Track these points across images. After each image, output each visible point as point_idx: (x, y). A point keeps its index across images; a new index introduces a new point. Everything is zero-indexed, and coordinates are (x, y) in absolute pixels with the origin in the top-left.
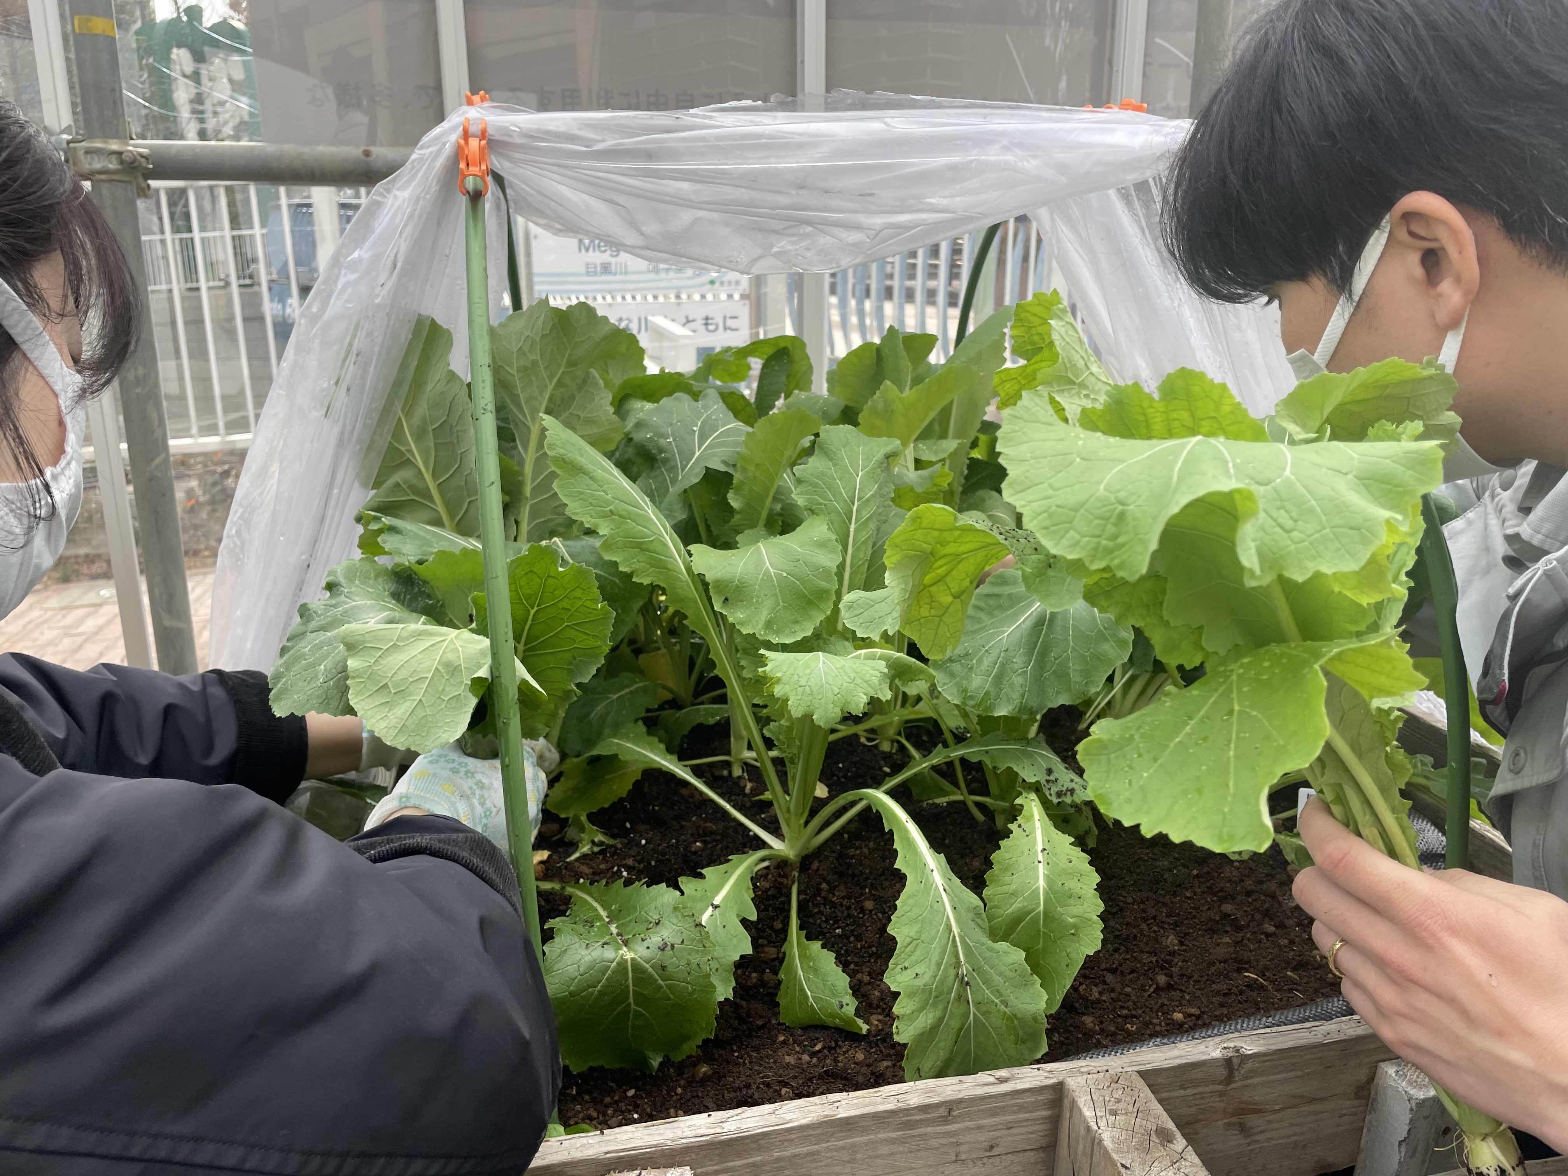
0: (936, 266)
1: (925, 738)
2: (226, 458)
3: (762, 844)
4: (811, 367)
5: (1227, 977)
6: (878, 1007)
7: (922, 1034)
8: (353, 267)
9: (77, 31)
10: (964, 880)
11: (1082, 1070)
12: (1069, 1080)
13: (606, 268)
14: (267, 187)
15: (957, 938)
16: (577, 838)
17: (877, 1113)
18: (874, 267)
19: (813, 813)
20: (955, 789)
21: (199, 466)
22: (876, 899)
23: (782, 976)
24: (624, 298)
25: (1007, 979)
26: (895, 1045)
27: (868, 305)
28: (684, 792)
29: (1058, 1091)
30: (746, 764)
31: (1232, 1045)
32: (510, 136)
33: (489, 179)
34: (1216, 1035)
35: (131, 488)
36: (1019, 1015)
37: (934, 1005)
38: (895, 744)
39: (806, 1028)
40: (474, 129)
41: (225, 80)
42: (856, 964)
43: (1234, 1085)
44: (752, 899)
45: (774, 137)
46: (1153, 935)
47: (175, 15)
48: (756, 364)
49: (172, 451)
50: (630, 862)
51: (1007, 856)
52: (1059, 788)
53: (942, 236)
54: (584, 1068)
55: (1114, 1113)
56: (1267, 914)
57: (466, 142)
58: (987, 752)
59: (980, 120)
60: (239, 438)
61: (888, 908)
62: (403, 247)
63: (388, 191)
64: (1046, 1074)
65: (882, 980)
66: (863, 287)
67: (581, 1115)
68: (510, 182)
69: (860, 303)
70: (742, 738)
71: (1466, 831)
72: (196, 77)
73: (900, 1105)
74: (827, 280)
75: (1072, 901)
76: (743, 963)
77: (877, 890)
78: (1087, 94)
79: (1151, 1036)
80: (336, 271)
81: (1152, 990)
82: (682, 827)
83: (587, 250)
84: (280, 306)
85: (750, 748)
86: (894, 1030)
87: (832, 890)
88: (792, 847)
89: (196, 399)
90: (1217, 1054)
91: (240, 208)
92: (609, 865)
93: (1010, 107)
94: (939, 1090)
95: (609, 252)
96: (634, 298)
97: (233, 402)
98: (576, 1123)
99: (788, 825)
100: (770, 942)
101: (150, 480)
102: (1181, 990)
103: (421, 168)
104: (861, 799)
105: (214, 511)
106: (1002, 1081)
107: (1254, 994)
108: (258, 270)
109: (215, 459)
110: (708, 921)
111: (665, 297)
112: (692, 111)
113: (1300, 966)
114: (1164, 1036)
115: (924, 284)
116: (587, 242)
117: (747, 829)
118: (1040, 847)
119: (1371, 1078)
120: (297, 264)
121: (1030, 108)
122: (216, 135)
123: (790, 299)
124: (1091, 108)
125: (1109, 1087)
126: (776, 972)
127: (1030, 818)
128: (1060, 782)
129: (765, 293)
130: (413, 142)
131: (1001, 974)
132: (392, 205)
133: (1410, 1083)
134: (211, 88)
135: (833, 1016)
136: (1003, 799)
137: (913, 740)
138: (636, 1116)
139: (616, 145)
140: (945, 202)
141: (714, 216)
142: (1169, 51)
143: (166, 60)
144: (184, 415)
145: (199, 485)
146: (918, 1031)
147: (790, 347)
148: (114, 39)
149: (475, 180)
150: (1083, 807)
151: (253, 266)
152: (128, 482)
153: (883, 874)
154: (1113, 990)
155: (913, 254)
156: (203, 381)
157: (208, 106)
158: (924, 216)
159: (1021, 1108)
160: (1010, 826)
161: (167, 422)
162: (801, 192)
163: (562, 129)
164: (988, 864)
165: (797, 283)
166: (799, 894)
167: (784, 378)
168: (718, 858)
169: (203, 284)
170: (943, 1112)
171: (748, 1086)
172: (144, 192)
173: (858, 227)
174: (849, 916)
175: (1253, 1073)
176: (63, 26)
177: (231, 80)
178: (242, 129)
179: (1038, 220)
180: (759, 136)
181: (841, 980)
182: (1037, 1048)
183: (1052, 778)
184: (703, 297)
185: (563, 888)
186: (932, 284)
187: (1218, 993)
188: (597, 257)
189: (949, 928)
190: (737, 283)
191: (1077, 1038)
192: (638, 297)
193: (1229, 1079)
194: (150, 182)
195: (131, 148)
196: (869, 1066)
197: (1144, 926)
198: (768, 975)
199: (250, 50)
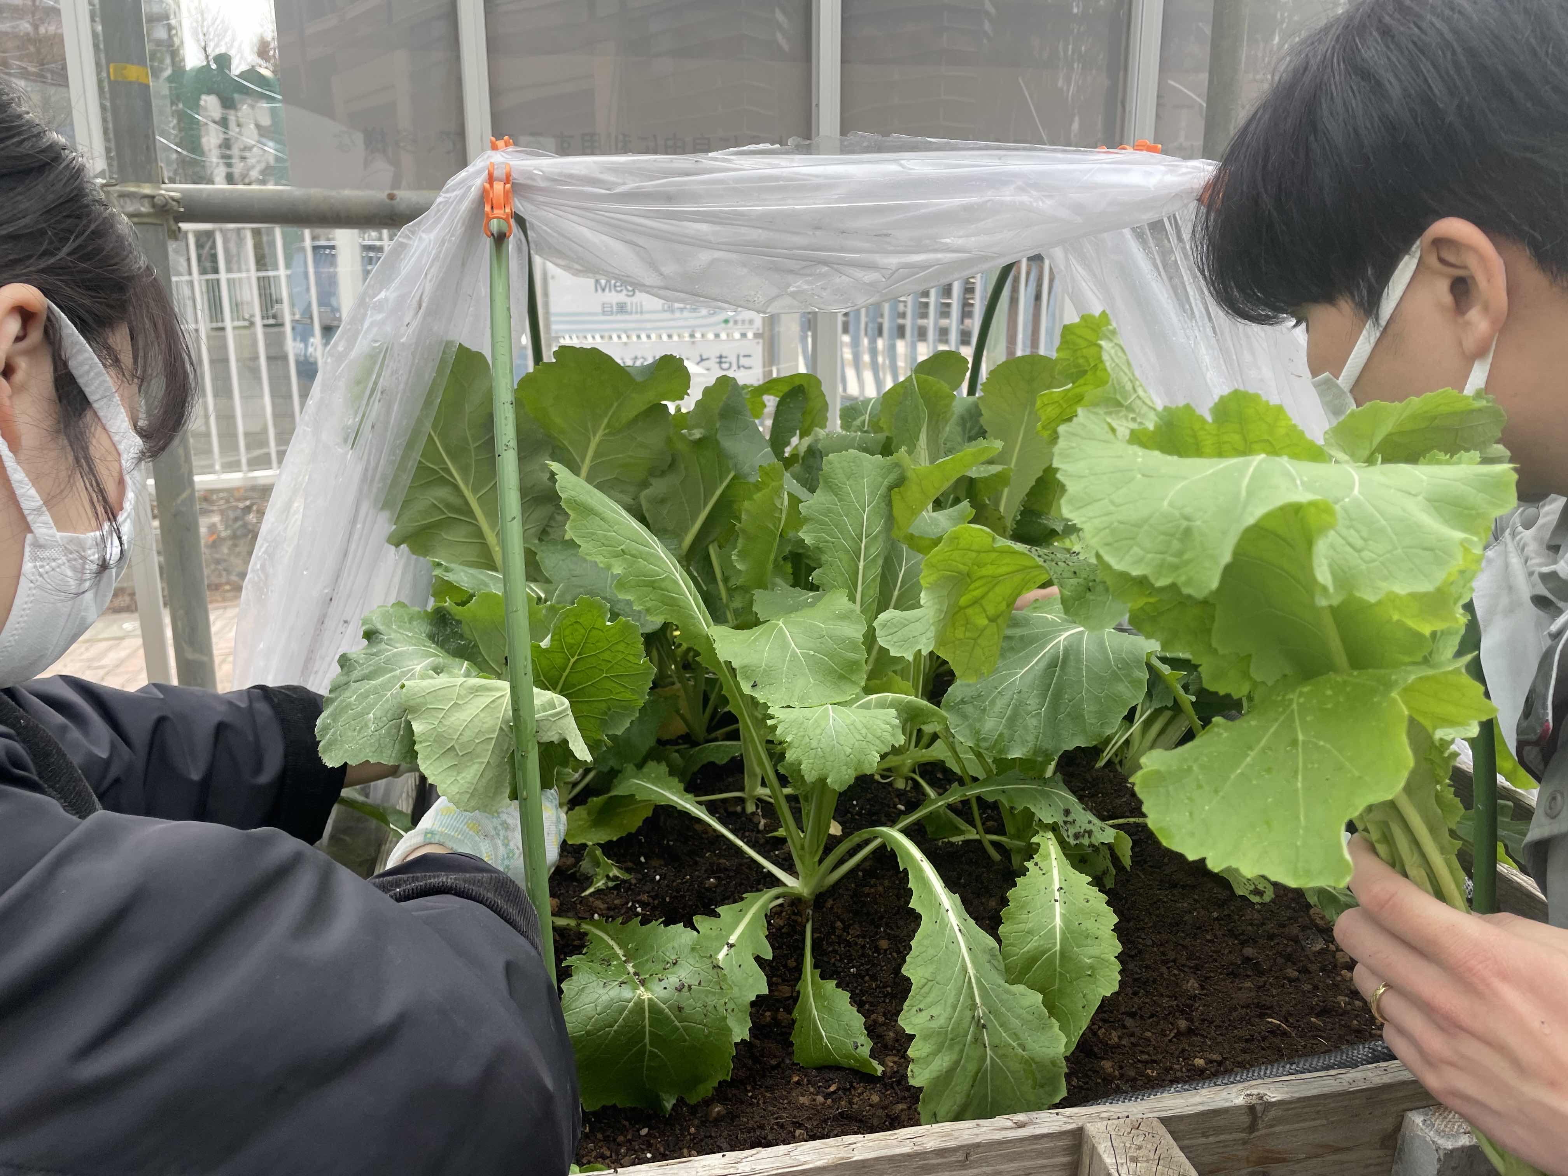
0: (948, 305)
1: (940, 775)
2: (250, 494)
3: (775, 882)
4: (826, 404)
5: (1249, 1023)
6: (894, 1048)
7: (938, 1077)
8: (379, 307)
9: (112, 78)
10: (979, 921)
11: (1103, 1115)
12: (1089, 1125)
13: (622, 308)
14: (291, 230)
15: (973, 980)
16: (591, 873)
17: (893, 1156)
18: (886, 307)
19: (828, 850)
20: (970, 828)
21: (222, 502)
22: (889, 938)
23: (796, 1014)
24: (639, 337)
25: (1025, 1022)
26: (910, 1088)
27: (880, 343)
28: (697, 827)
29: (1077, 1138)
30: (760, 800)
31: (1255, 1092)
32: (533, 179)
33: (512, 222)
34: (1239, 1082)
35: (156, 523)
36: (1037, 1059)
37: (951, 1047)
38: (910, 782)
39: (820, 1069)
40: (499, 173)
41: (252, 126)
42: (871, 1004)
43: (1256, 1134)
44: (767, 937)
45: (792, 180)
46: (1173, 978)
47: (205, 63)
48: (771, 402)
49: (197, 487)
50: (645, 898)
51: (1024, 893)
52: (1077, 830)
53: (956, 275)
54: (598, 1107)
55: (1135, 1160)
56: (1289, 958)
57: (492, 185)
58: (1004, 792)
59: (996, 161)
60: (262, 475)
61: (902, 948)
62: (429, 288)
63: (413, 233)
64: (1065, 1120)
65: (896, 1021)
66: (876, 326)
67: (594, 1154)
68: (532, 225)
69: (873, 342)
70: (755, 775)
71: (1494, 876)
72: (224, 123)
73: (916, 1148)
74: (840, 319)
75: (1089, 941)
76: (759, 1003)
77: (892, 929)
78: (1100, 135)
79: (1172, 1082)
80: (362, 311)
81: (1172, 1035)
82: (696, 863)
83: (603, 290)
84: (302, 345)
85: (764, 784)
86: (909, 1074)
87: (846, 929)
88: (806, 885)
89: (220, 436)
90: (1240, 1101)
91: (267, 250)
92: (624, 900)
93: (1024, 149)
94: (956, 1134)
95: (625, 292)
96: (649, 337)
97: (256, 439)
98: (589, 1162)
99: (803, 863)
100: (784, 980)
101: (175, 515)
102: (1202, 1036)
103: (446, 211)
104: (876, 837)
105: (235, 545)
106: (1020, 1125)
107: (1277, 1040)
108: (282, 310)
109: (237, 495)
110: (724, 959)
111: (679, 336)
112: (710, 155)
113: (1324, 1012)
114: (1185, 1082)
115: (936, 323)
116: (603, 282)
117: (760, 866)
118: (1057, 886)
119: (1398, 1127)
120: (320, 304)
121: (1044, 150)
122: (243, 180)
123: (804, 339)
124: (1106, 150)
125: (1129, 1133)
126: (790, 1012)
127: (1047, 856)
128: (1078, 824)
129: (779, 332)
130: (439, 186)
131: (1018, 1017)
132: (418, 246)
133: (1438, 1132)
134: (240, 133)
135: (849, 1056)
136: (1018, 837)
137: (927, 777)
138: (649, 1155)
139: (637, 188)
140: (960, 241)
141: (733, 256)
142: (1181, 91)
143: (196, 105)
144: (209, 452)
145: (221, 521)
146: (934, 1075)
147: (805, 385)
148: (147, 87)
149: (499, 223)
150: (1101, 847)
151: (276, 307)
152: (154, 517)
153: (898, 912)
154: (1132, 1035)
155: (926, 294)
156: (227, 418)
157: (235, 151)
158: (939, 256)
159: (1040, 1154)
160: (1026, 864)
161: (193, 458)
162: (818, 233)
163: (584, 172)
164: (1004, 902)
165: (810, 322)
166: (813, 932)
167: (799, 415)
168: (733, 896)
169: (228, 324)
170: (960, 1156)
171: (762, 1127)
172: (176, 234)
173: (872, 267)
174: (863, 955)
175: (1278, 1121)
176: (98, 73)
177: (258, 126)
178: (268, 173)
179: (1051, 258)
180: (776, 178)
181: (856, 1020)
182: (1055, 1091)
183: (1069, 819)
184: (717, 336)
185: (579, 925)
186: (944, 322)
187: (1240, 1039)
188: (614, 297)
189: (964, 969)
190: (751, 322)
191: (1097, 1084)
192: (653, 336)
193: (1252, 1127)
194: (181, 225)
195: (163, 192)
196: (884, 1108)
197: (1164, 969)
198: (782, 1014)
199: (279, 97)
